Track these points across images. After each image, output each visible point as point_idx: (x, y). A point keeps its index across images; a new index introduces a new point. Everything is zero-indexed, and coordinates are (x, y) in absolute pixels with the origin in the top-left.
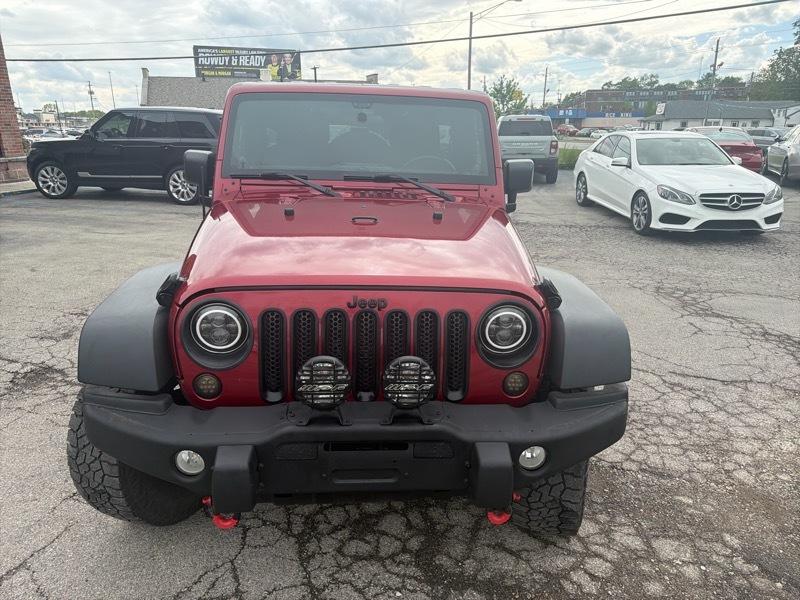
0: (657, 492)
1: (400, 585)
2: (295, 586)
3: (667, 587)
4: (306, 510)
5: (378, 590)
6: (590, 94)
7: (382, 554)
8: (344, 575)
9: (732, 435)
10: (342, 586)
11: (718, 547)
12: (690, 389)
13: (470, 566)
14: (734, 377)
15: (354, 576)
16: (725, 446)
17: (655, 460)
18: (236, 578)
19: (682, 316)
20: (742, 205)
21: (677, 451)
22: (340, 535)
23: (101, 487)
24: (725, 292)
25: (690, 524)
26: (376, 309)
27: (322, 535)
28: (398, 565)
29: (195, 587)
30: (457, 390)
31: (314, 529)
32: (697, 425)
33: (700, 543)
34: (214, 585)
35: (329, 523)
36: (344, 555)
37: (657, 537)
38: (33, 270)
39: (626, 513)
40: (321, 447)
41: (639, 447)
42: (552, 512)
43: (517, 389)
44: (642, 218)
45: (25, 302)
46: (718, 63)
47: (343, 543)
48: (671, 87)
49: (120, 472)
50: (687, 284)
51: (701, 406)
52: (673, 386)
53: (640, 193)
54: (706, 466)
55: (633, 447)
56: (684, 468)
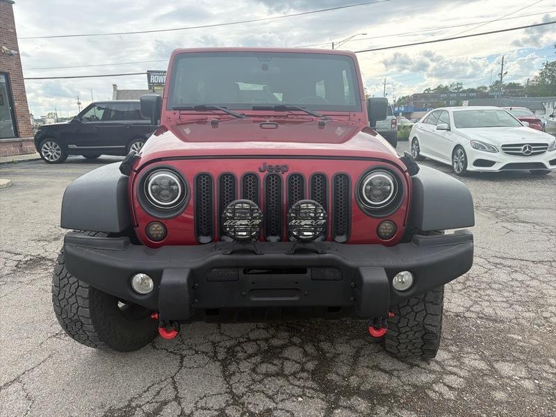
0: (494, 332)
1: (301, 393)
2: (221, 394)
3: (510, 395)
4: (228, 344)
5: (284, 396)
6: (416, 96)
7: (286, 372)
8: (258, 387)
9: (545, 295)
10: (256, 394)
11: (547, 367)
12: (508, 267)
13: (354, 381)
14: (541, 259)
15: (265, 387)
16: (541, 301)
17: (489, 311)
18: (176, 388)
19: (497, 223)
20: (532, 152)
21: (505, 305)
22: (253, 360)
23: (76, 317)
24: (526, 208)
25: (522, 352)
26: (280, 173)
27: (240, 360)
28: (299, 380)
29: (145, 395)
30: (342, 235)
31: (234, 356)
32: (518, 289)
33: (531, 365)
34: (158, 393)
35: (246, 352)
36: (257, 373)
37: (498, 361)
38: (35, 202)
39: (471, 345)
40: (241, 271)
41: (476, 302)
42: (417, 335)
43: (387, 234)
44: (461, 164)
45: (28, 220)
46: (504, 72)
47: (256, 365)
48: (472, 91)
49: (90, 304)
50: (498, 204)
51: (520, 277)
52: (496, 265)
53: (458, 146)
54: (528, 314)
55: (471, 303)
56: (512, 316)
